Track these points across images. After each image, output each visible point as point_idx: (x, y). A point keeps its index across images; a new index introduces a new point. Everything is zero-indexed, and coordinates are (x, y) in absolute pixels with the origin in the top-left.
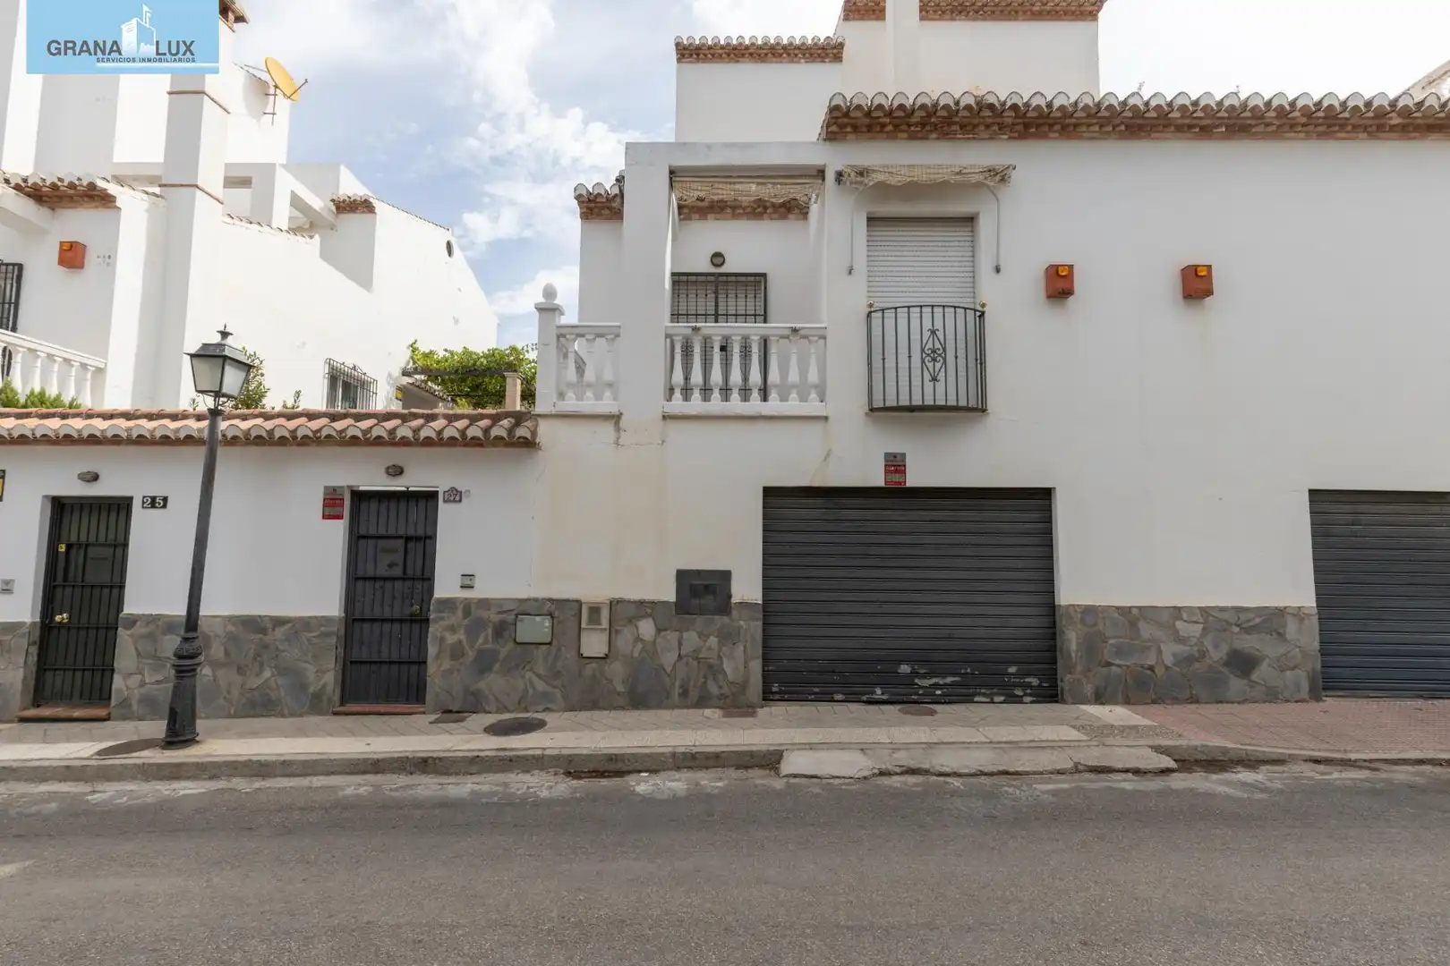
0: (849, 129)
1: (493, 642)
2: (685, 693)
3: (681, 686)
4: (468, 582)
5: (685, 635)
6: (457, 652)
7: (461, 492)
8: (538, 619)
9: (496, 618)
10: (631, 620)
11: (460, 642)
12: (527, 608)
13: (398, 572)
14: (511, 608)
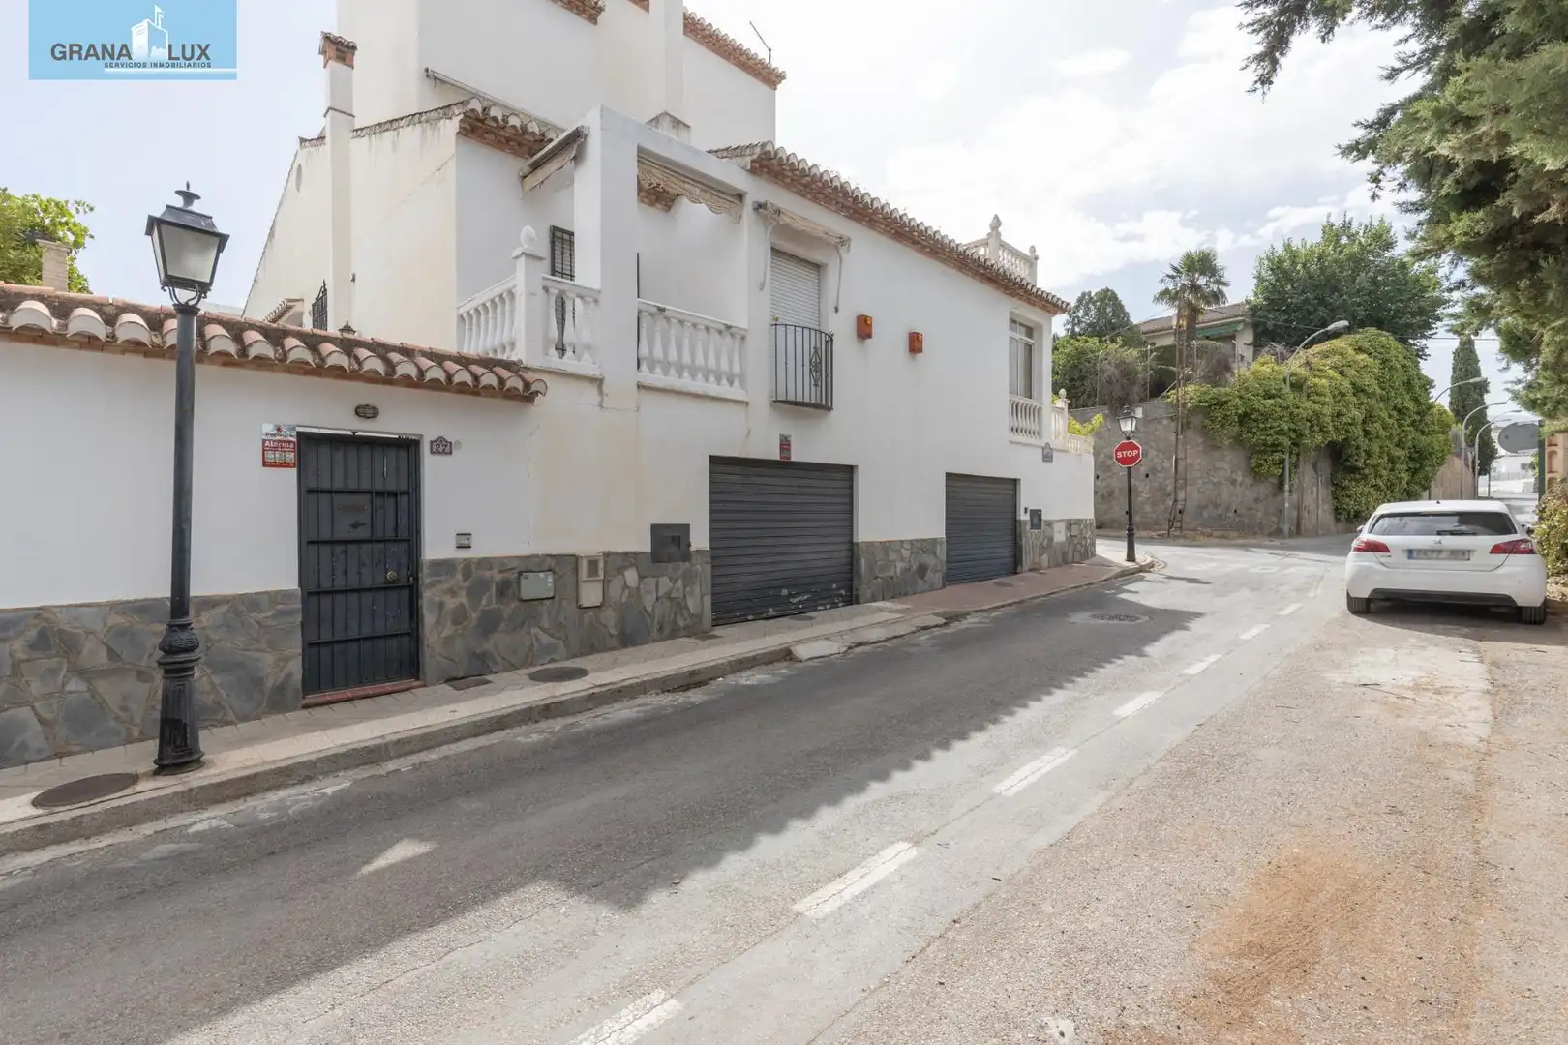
0: (765, 170)
1: (496, 603)
2: (661, 629)
3: (658, 623)
4: (464, 541)
5: (660, 579)
6: (459, 616)
7: (451, 443)
8: (542, 575)
9: (498, 577)
10: (620, 570)
11: (462, 605)
12: (529, 565)
13: (363, 533)
14: (513, 566)
